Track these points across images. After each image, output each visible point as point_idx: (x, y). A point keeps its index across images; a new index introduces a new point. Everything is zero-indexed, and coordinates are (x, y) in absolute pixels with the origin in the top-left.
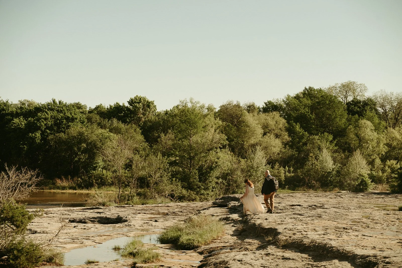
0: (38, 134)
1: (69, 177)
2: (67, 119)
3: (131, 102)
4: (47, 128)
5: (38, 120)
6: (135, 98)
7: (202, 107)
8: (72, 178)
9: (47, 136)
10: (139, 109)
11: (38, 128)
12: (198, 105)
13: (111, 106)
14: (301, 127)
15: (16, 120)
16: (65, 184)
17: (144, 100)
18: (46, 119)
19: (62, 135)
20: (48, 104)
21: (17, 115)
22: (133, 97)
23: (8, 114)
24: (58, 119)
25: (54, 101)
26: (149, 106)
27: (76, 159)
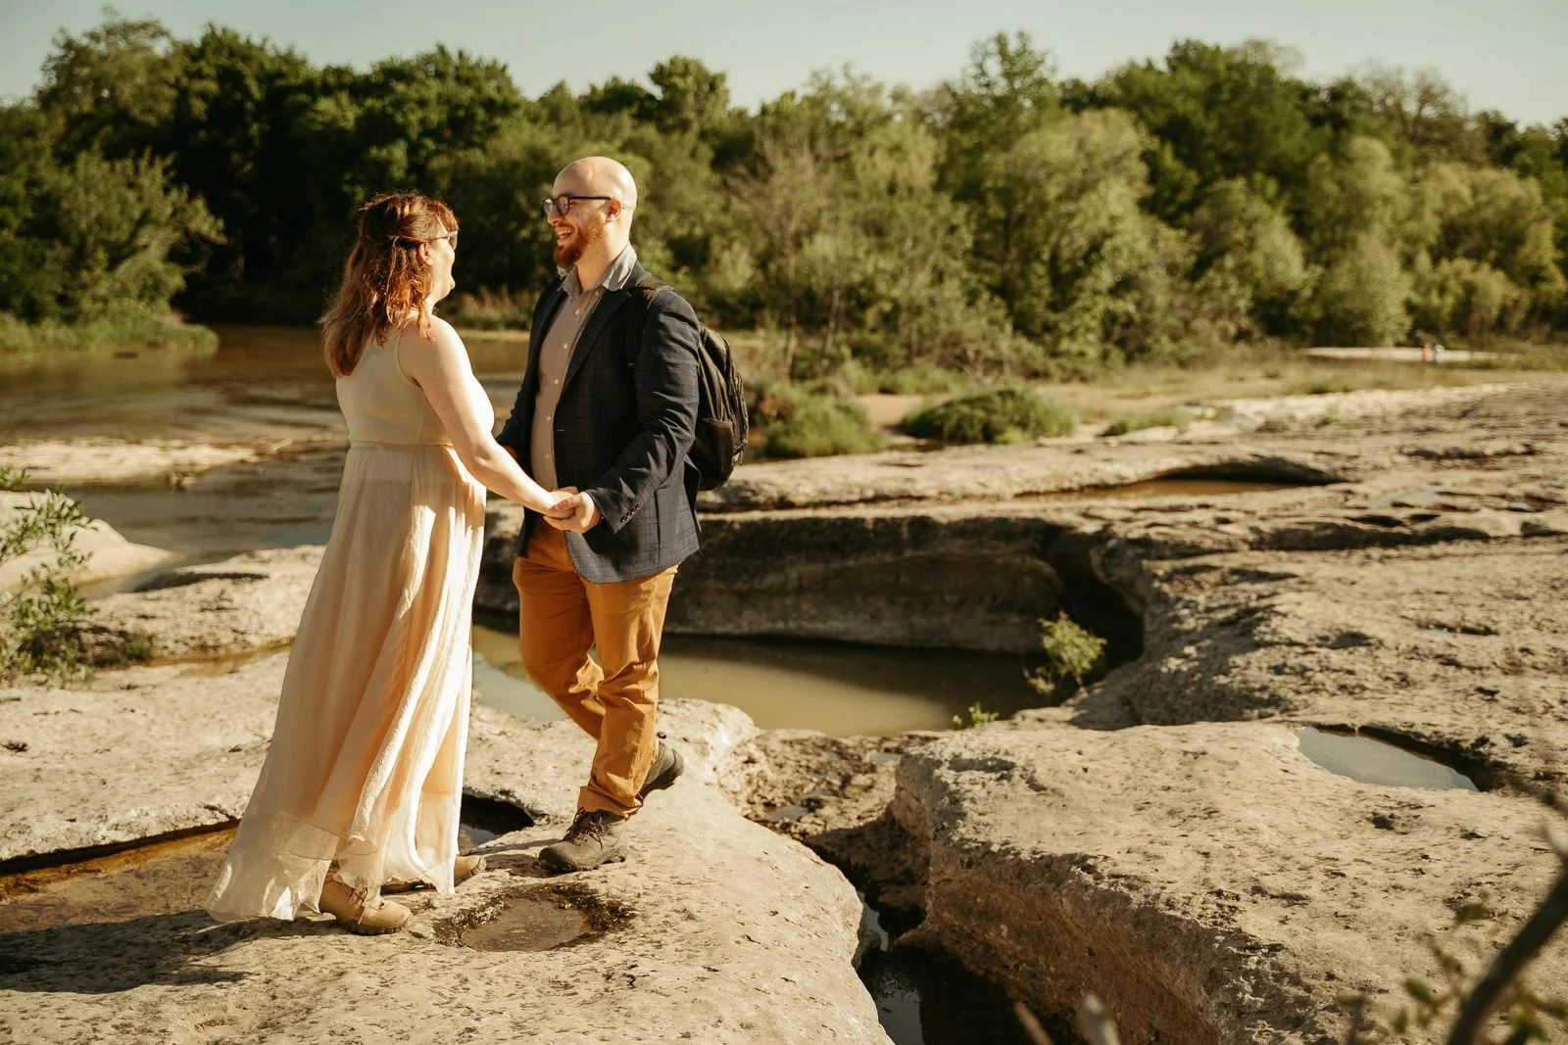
0: (399, 152)
1: (504, 289)
2: (490, 105)
3: (660, 76)
4: (428, 131)
5: (399, 104)
6: (673, 62)
7: (876, 90)
8: (512, 292)
9: (428, 158)
10: (684, 93)
11: (399, 132)
12: (867, 85)
13: (594, 89)
14: (1177, 155)
15: (326, 105)
16: (491, 312)
17: (699, 68)
18: (422, 103)
19: (476, 156)
20: (427, 60)
21: (327, 90)
22: (665, 61)
23: (298, 89)
24: (458, 107)
25: (442, 50)
26: (713, 87)
27: (525, 233)
